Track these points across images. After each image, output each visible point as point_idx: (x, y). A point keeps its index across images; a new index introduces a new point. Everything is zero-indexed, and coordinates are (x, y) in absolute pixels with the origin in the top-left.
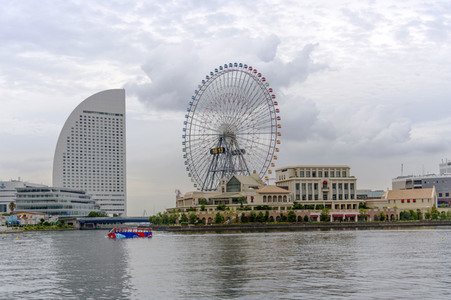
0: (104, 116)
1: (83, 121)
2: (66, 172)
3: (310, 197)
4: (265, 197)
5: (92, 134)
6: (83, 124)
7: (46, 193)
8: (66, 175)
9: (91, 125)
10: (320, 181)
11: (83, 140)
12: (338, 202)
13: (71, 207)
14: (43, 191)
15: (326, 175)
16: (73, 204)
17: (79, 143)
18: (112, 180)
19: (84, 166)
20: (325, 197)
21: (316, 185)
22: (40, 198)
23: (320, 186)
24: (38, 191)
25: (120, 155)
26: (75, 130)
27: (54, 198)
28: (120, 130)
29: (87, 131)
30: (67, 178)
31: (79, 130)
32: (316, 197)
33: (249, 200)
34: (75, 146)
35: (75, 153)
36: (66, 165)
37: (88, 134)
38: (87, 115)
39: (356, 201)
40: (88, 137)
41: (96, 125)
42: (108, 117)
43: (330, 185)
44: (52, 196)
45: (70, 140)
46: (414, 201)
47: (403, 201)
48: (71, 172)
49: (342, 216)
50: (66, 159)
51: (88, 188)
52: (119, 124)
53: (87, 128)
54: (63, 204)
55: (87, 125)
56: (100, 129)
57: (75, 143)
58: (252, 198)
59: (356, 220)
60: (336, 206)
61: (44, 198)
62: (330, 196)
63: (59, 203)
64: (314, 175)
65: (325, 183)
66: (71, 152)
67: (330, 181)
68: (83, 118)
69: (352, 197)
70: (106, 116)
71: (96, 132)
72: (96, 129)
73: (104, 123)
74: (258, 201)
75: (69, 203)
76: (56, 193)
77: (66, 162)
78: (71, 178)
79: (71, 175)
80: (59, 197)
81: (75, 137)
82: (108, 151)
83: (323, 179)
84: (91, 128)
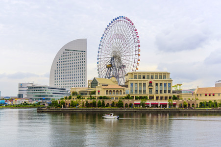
0: (75, 52)
1: (65, 55)
2: (56, 79)
3: (140, 91)
4: (107, 91)
5: (69, 61)
6: (65, 56)
7: (40, 89)
8: (56, 81)
9: (69, 56)
10: (147, 81)
11: (65, 64)
12: (159, 95)
13: (52, 96)
14: (39, 88)
15: (152, 78)
16: (53, 95)
17: (63, 65)
18: (79, 83)
19: (65, 76)
20: (151, 92)
21: (145, 84)
22: (38, 91)
23: (147, 84)
24: (37, 88)
25: (83, 71)
26: (61, 59)
27: (44, 91)
28: (84, 59)
29: (67, 59)
30: (56, 82)
31: (63, 59)
32: (145, 92)
33: (97, 93)
34: (61, 67)
35: (61, 70)
36: (56, 76)
37: (67, 61)
38: (67, 51)
39: (171, 95)
40: (67, 62)
41: (71, 57)
42: (77, 52)
43: (154, 84)
44: (43, 90)
45: (59, 63)
46: (214, 95)
47: (206, 95)
48: (59, 79)
49: (158, 104)
50: (56, 73)
51: (67, 87)
52: (83, 56)
53: (67, 58)
54: (49, 94)
55: (67, 56)
56: (73, 58)
57: (61, 65)
58: (99, 91)
59: (168, 107)
60: (157, 98)
61: (40, 91)
62: (154, 91)
63: (46, 94)
64: (144, 78)
65: (151, 83)
66: (58, 70)
67: (154, 81)
68: (65, 53)
69: (169, 92)
70: (76, 52)
71: (71, 60)
72: (71, 58)
73: (75, 55)
74: (103, 94)
75: (51, 94)
76: (45, 89)
77: (56, 74)
78: (59, 82)
79: (58, 81)
80: (47, 91)
81: (61, 62)
82: (77, 69)
83: (150, 80)
84: (69, 58)
